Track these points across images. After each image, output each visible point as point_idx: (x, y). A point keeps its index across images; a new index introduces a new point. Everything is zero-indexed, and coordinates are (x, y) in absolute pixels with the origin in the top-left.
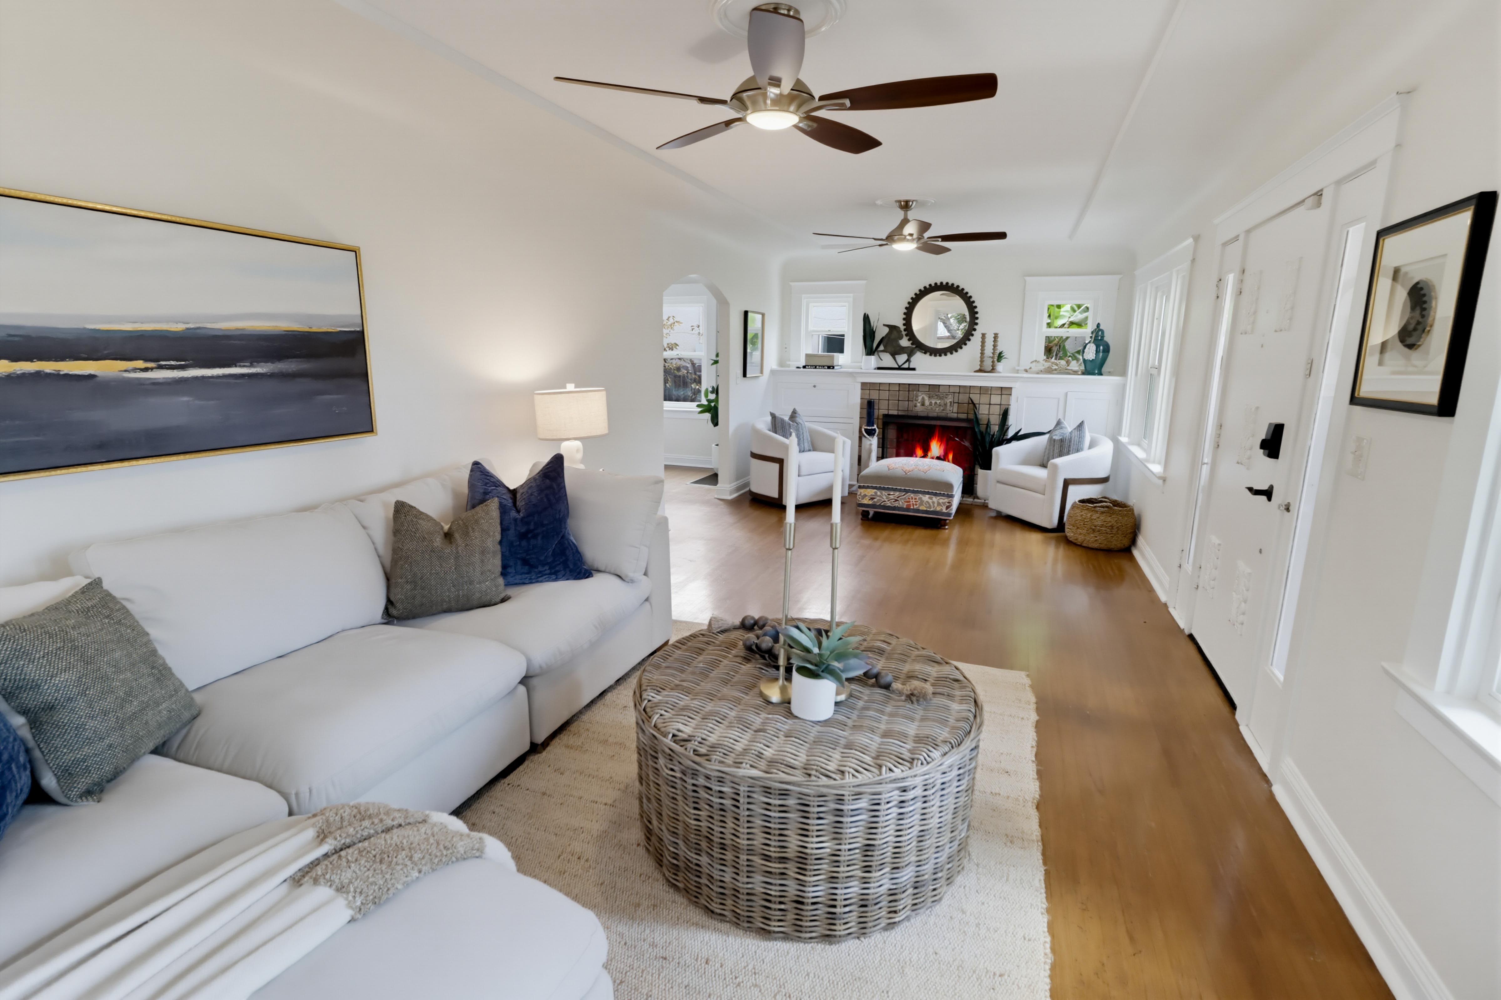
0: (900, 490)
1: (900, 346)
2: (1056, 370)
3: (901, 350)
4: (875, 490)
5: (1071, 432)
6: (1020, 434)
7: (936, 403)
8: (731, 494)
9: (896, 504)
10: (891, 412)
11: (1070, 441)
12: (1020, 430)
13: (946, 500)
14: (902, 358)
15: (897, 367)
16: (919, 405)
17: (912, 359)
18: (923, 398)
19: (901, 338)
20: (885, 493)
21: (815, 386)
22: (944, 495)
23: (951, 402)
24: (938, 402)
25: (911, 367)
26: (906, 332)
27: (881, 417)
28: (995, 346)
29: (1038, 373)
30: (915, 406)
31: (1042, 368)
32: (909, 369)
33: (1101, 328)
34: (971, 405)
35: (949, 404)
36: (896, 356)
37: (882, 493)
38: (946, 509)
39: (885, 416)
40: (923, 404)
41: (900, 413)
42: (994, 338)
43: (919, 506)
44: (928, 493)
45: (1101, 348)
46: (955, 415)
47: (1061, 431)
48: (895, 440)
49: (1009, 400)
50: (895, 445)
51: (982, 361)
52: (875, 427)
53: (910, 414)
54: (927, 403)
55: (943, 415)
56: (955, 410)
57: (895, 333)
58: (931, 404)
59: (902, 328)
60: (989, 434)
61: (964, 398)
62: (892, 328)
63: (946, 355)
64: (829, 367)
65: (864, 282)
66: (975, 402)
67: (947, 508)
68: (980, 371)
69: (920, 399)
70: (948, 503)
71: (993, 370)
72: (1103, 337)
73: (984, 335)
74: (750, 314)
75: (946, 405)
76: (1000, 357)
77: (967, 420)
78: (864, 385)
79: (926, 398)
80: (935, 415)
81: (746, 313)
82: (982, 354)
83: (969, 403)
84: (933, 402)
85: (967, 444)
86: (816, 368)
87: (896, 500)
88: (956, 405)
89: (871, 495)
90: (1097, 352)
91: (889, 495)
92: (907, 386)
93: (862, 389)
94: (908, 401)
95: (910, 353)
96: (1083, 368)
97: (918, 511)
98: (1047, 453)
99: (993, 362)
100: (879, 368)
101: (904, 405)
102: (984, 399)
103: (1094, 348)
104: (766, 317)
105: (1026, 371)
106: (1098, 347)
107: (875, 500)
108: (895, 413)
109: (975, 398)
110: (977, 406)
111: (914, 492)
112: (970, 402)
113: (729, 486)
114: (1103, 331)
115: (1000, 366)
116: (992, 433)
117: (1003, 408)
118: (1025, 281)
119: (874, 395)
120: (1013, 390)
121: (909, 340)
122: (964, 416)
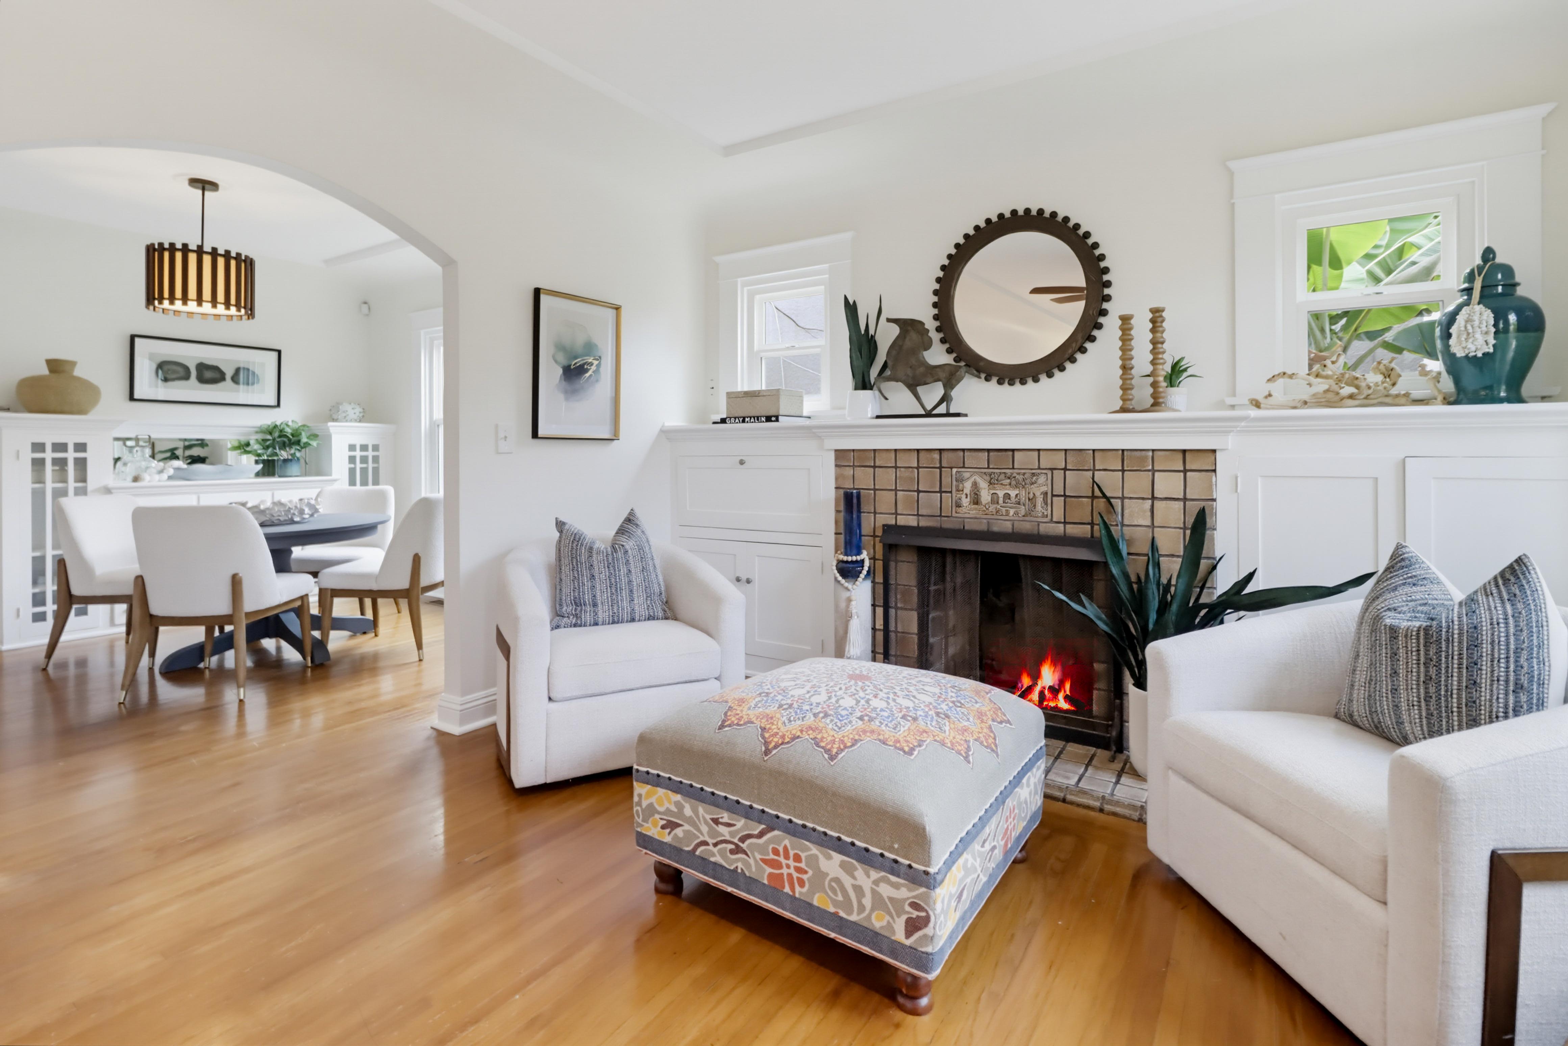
0: (748, 813)
1: (924, 364)
2: (1351, 397)
3: (931, 374)
4: (678, 797)
5: (1471, 601)
6: (1249, 589)
7: (1007, 496)
8: (463, 721)
9: (737, 863)
10: (902, 521)
11: (1474, 644)
12: (1250, 577)
13: (905, 893)
14: (932, 393)
15: (923, 413)
16: (965, 502)
17: (954, 393)
18: (975, 485)
19: (928, 345)
20: (704, 812)
21: (742, 462)
22: (894, 867)
23: (1046, 494)
24: (1013, 493)
25: (952, 411)
26: (941, 335)
27: (879, 533)
28: (1156, 344)
29: (1295, 408)
30: (959, 506)
31: (1305, 393)
32: (948, 415)
33: (1499, 260)
34: (1101, 504)
35: (1040, 501)
36: (920, 389)
37: (695, 812)
38: (909, 934)
39: (887, 528)
40: (976, 501)
41: (924, 523)
42: (1153, 321)
43: (812, 892)
44: (838, 845)
45: (1512, 318)
46: (1059, 529)
47: (1418, 593)
48: (916, 590)
49: (1210, 487)
50: (915, 599)
51: (1126, 388)
52: (864, 555)
53: (947, 524)
54: (985, 497)
55: (1026, 527)
56: (1058, 515)
57: (913, 336)
58: (994, 500)
59: (931, 325)
60: (1158, 583)
61: (1078, 483)
62: (908, 326)
63: (1036, 380)
64: (768, 419)
65: (848, 236)
66: (1108, 494)
67: (913, 926)
68: (1123, 410)
69: (968, 486)
70: (915, 906)
71: (1157, 404)
72: (1511, 286)
73: (1126, 320)
74: (543, 298)
75: (1032, 500)
76: (1176, 372)
77: (1090, 543)
78: (841, 455)
79: (983, 484)
80: (1007, 527)
81: (537, 292)
82: (1126, 368)
83: (1093, 497)
84: (1001, 494)
85: (1090, 610)
86: (744, 421)
87: (738, 850)
88: (1059, 502)
89: (668, 811)
90: (1500, 332)
91: (716, 821)
92: (936, 456)
93: (836, 466)
94: (941, 492)
95: (950, 379)
96: (1448, 384)
97: (808, 908)
98: (1361, 677)
99: (1154, 385)
100: (878, 417)
101: (930, 503)
102: (1136, 483)
103: (1488, 316)
104: (624, 312)
105: (1257, 405)
106: (1500, 316)
107: (679, 832)
108: (912, 522)
109: (1110, 483)
110: (1117, 503)
111: (790, 828)
112: (1097, 493)
113: (459, 699)
114: (1508, 271)
115: (1177, 396)
116: (1164, 581)
117: (1194, 508)
118: (1231, 174)
119: (864, 479)
120: (1221, 458)
121: (949, 351)
122: (1083, 531)
